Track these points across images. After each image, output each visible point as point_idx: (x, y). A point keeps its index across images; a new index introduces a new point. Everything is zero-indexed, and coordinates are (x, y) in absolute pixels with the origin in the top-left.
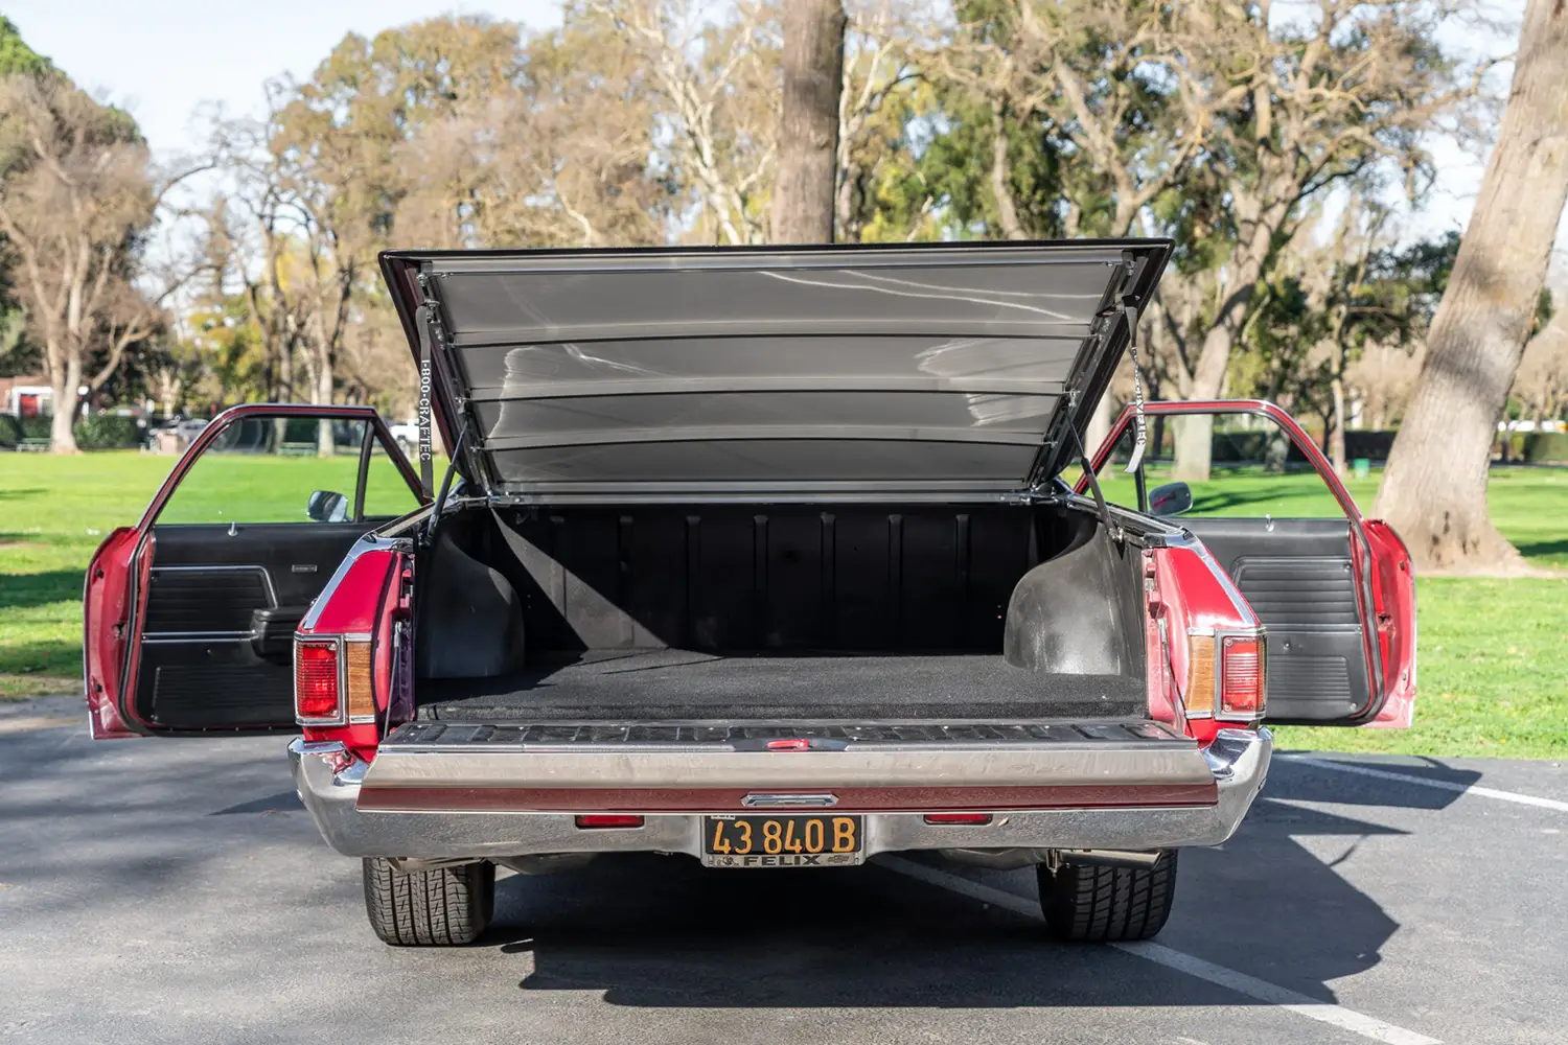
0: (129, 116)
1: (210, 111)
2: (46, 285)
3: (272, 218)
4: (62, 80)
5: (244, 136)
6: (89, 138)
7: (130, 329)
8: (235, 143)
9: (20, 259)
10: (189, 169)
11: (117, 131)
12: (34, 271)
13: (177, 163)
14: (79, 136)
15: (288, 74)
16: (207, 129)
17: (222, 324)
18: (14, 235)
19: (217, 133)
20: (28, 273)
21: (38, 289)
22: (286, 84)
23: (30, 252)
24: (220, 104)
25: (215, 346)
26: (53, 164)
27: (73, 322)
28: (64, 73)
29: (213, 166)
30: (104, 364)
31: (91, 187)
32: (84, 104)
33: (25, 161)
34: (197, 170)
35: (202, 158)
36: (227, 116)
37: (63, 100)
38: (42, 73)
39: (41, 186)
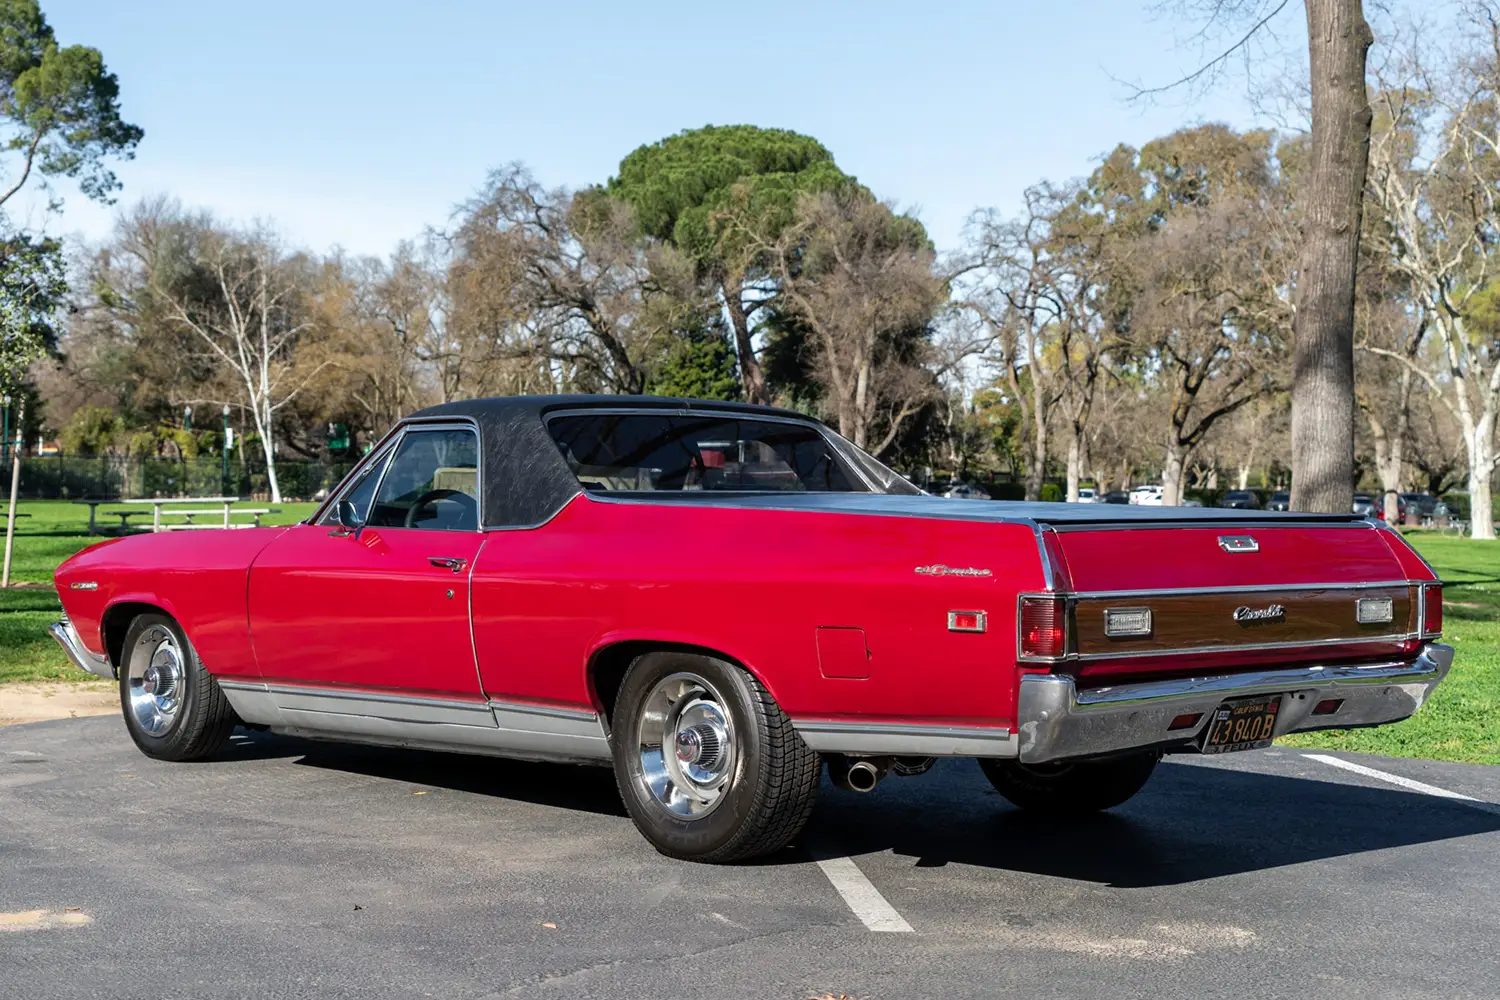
0: (917, 224)
1: (981, 217)
2: (840, 368)
3: (1033, 309)
4: (865, 195)
5: (1011, 238)
6: (879, 245)
7: (906, 405)
8: (1001, 245)
9: (821, 347)
10: (960, 268)
11: (912, 237)
12: (832, 357)
13: (952, 264)
14: (869, 244)
15: (1045, 183)
16: (978, 232)
17: (1000, 402)
18: (818, 327)
19: (988, 236)
20: (826, 358)
21: (836, 372)
22: (1045, 193)
23: (830, 341)
24: (991, 211)
25: (993, 419)
26: (847, 266)
27: (860, 400)
28: (868, 190)
29: (983, 264)
30: (886, 434)
31: (875, 286)
32: (883, 214)
33: (828, 264)
34: (968, 269)
35: (974, 257)
36: (997, 221)
37: (860, 212)
38: (846, 190)
39: (837, 285)
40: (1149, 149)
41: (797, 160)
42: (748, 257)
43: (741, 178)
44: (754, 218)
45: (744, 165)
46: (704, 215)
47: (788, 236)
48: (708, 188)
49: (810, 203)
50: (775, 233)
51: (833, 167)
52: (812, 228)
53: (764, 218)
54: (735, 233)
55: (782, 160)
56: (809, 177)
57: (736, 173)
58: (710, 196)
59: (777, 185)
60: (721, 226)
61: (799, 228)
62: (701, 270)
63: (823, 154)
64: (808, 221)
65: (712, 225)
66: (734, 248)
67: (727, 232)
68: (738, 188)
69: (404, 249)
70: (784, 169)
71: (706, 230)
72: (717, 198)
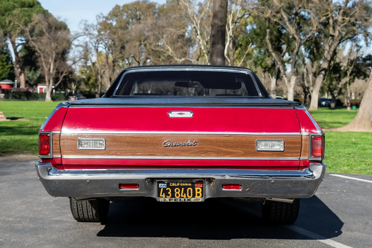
0: (65, 24)
1: (84, 22)
2: (46, 62)
3: (98, 47)
4: (50, 15)
5: (92, 28)
6: (56, 28)
7: (64, 72)
8: (89, 30)
9: (40, 56)
10: (78, 36)
11: (63, 27)
12: (43, 59)
13: (76, 34)
14: (53, 28)
15: (102, 14)
16: (83, 26)
17: (86, 72)
18: (39, 51)
19: (85, 27)
20: (41, 60)
21: (44, 64)
22: (101, 16)
23: (42, 55)
24: (86, 21)
25: (84, 77)
26: (47, 34)
27: (51, 71)
28: (51, 14)
29: (84, 35)
30: (58, 81)
31: (56, 40)
32: (55, 20)
33: (41, 34)
34: (80, 36)
35: (81, 33)
36: (88, 24)
37: (50, 20)
38: (46, 14)
39: (45, 39)
40: (125, 6)
41: (31, 4)
42: (18, 31)
43: (16, 9)
44: (20, 20)
45: (16, 5)
46: (5, 19)
47: (29, 26)
48: (6, 11)
49: (36, 17)
50: (26, 24)
51: (41, 7)
52: (37, 24)
53: (23, 20)
54: (14, 24)
55: (27, 4)
56: (36, 9)
57: (14, 8)
58: (7, 14)
59: (26, 11)
60: (10, 22)
61: (33, 23)
62: (5, 35)
63: (38, 3)
64: (35, 22)
65: (7, 22)
66: (14, 28)
67: (12, 24)
68: (15, 12)
70: (28, 7)
71: (5, 23)
72: (9, 14)
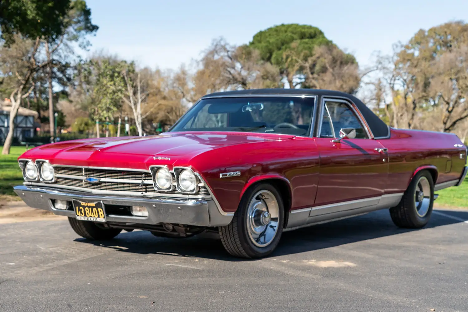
0: (353, 56)
1: (376, 54)
3: (394, 84)
4: (335, 47)
5: (386, 60)
6: (341, 63)
8: (383, 63)
10: (370, 70)
11: (350, 61)
13: (366, 69)
14: (338, 63)
15: (400, 42)
16: (375, 59)
19: (378, 60)
22: (399, 45)
24: (379, 52)
26: (331, 70)
28: (336, 45)
29: (377, 69)
31: (341, 77)
32: (341, 53)
33: (324, 70)
34: (371, 71)
35: (373, 67)
36: (381, 55)
37: (335, 52)
38: (330, 45)
39: (328, 77)
40: (431, 30)
41: (313, 34)
42: (296, 67)
43: (295, 41)
44: (298, 54)
45: (295, 36)
46: (282, 54)
47: (310, 60)
48: (283, 44)
49: (318, 50)
50: (305, 59)
51: (324, 37)
52: (319, 58)
53: (302, 54)
54: (292, 60)
55: (307, 35)
56: (317, 40)
57: (292, 39)
58: (284, 47)
59: (307, 43)
60: (287, 57)
61: (314, 58)
62: (282, 73)
63: (321, 33)
64: (317, 55)
65: (284, 57)
66: (292, 65)
67: (289, 60)
68: (294, 44)
69: (183, 66)
70: (308, 38)
71: (282, 59)
72: (286, 48)
